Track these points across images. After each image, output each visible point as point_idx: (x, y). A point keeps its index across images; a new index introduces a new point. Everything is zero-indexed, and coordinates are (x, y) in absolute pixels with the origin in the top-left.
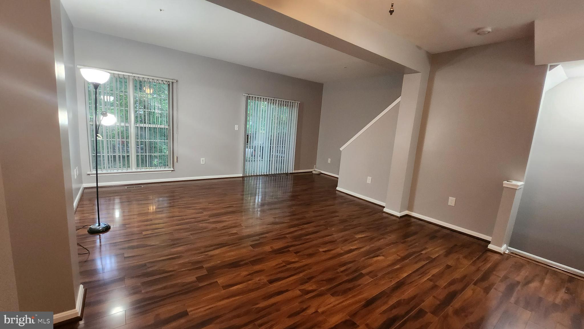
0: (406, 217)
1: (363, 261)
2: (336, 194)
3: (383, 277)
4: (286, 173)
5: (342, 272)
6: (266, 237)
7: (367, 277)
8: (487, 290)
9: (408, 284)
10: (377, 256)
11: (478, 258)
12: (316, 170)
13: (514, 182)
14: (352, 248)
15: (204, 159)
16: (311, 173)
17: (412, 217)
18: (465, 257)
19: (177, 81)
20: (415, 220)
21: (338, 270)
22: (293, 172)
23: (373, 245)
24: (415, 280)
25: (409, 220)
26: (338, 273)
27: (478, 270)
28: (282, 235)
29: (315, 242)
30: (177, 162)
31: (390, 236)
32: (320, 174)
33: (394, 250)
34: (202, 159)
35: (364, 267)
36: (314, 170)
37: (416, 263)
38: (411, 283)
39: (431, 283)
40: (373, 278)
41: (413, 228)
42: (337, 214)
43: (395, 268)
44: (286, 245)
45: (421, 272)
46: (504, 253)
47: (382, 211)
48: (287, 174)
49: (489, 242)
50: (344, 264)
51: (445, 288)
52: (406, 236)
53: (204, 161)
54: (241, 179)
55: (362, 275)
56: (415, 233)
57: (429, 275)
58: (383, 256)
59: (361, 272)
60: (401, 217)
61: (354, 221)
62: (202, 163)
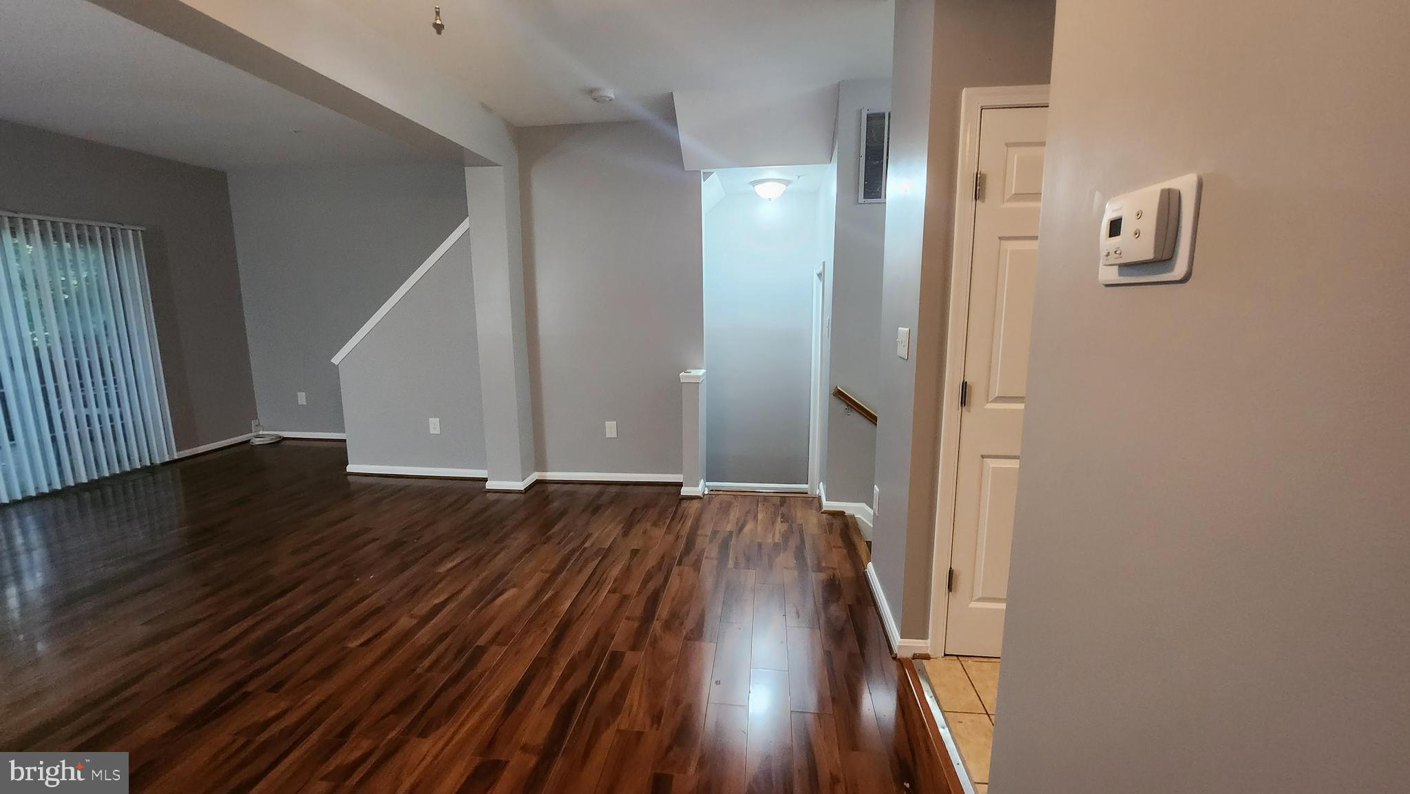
0: (536, 488)
1: (474, 618)
2: (348, 484)
3: (526, 631)
4: (145, 469)
5: (430, 669)
6: (137, 694)
7: (494, 649)
8: (697, 566)
9: (578, 619)
10: (501, 594)
11: (673, 519)
12: (261, 433)
13: (694, 372)
14: (436, 601)
16: (246, 447)
17: (547, 483)
18: (655, 524)
20: (555, 487)
21: (418, 671)
22: (176, 457)
23: (484, 574)
24: (588, 604)
25: (544, 491)
26: (420, 675)
27: (677, 538)
28: (201, 661)
29: (329, 632)
31: (516, 539)
32: (278, 442)
33: (532, 564)
35: (480, 632)
36: (255, 434)
37: (580, 571)
38: (582, 614)
39: (617, 596)
40: (505, 645)
41: (556, 504)
42: (369, 536)
43: (545, 599)
44: (230, 682)
45: (594, 583)
46: (704, 495)
47: (484, 490)
48: (151, 470)
49: (680, 485)
50: (429, 650)
51: (639, 593)
52: (547, 526)
55: (482, 650)
56: (563, 513)
57: (609, 583)
58: (514, 586)
59: (477, 646)
60: (527, 489)
61: (420, 537)
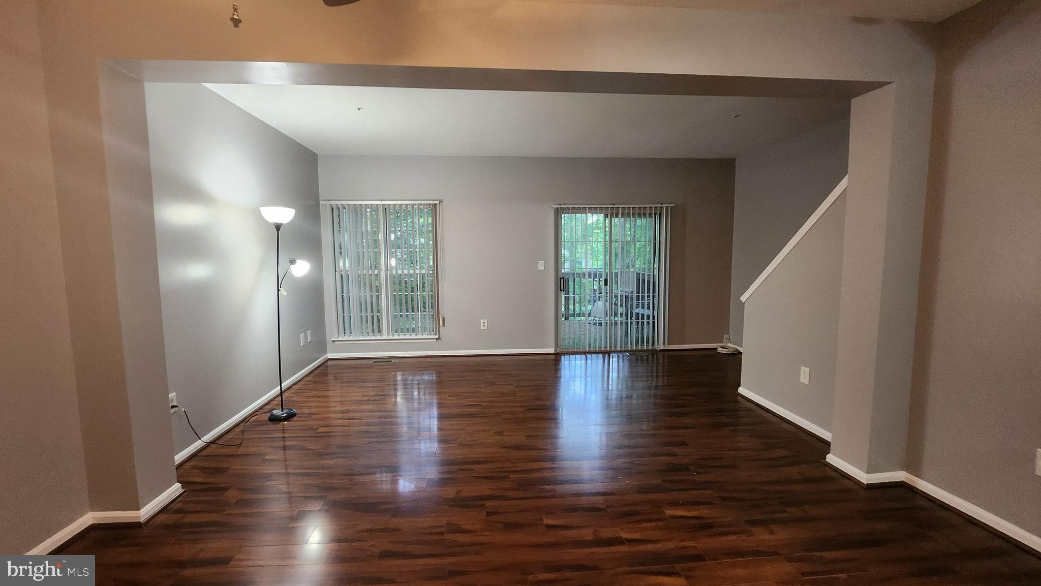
2: (737, 402)
12: (729, 344)
15: (485, 321)
16: (712, 352)
19: (441, 202)
22: (668, 348)
30: (444, 325)
34: (482, 321)
36: (724, 345)
53: (486, 324)
54: (553, 357)
60: (874, 487)
61: (706, 473)
62: (482, 327)
